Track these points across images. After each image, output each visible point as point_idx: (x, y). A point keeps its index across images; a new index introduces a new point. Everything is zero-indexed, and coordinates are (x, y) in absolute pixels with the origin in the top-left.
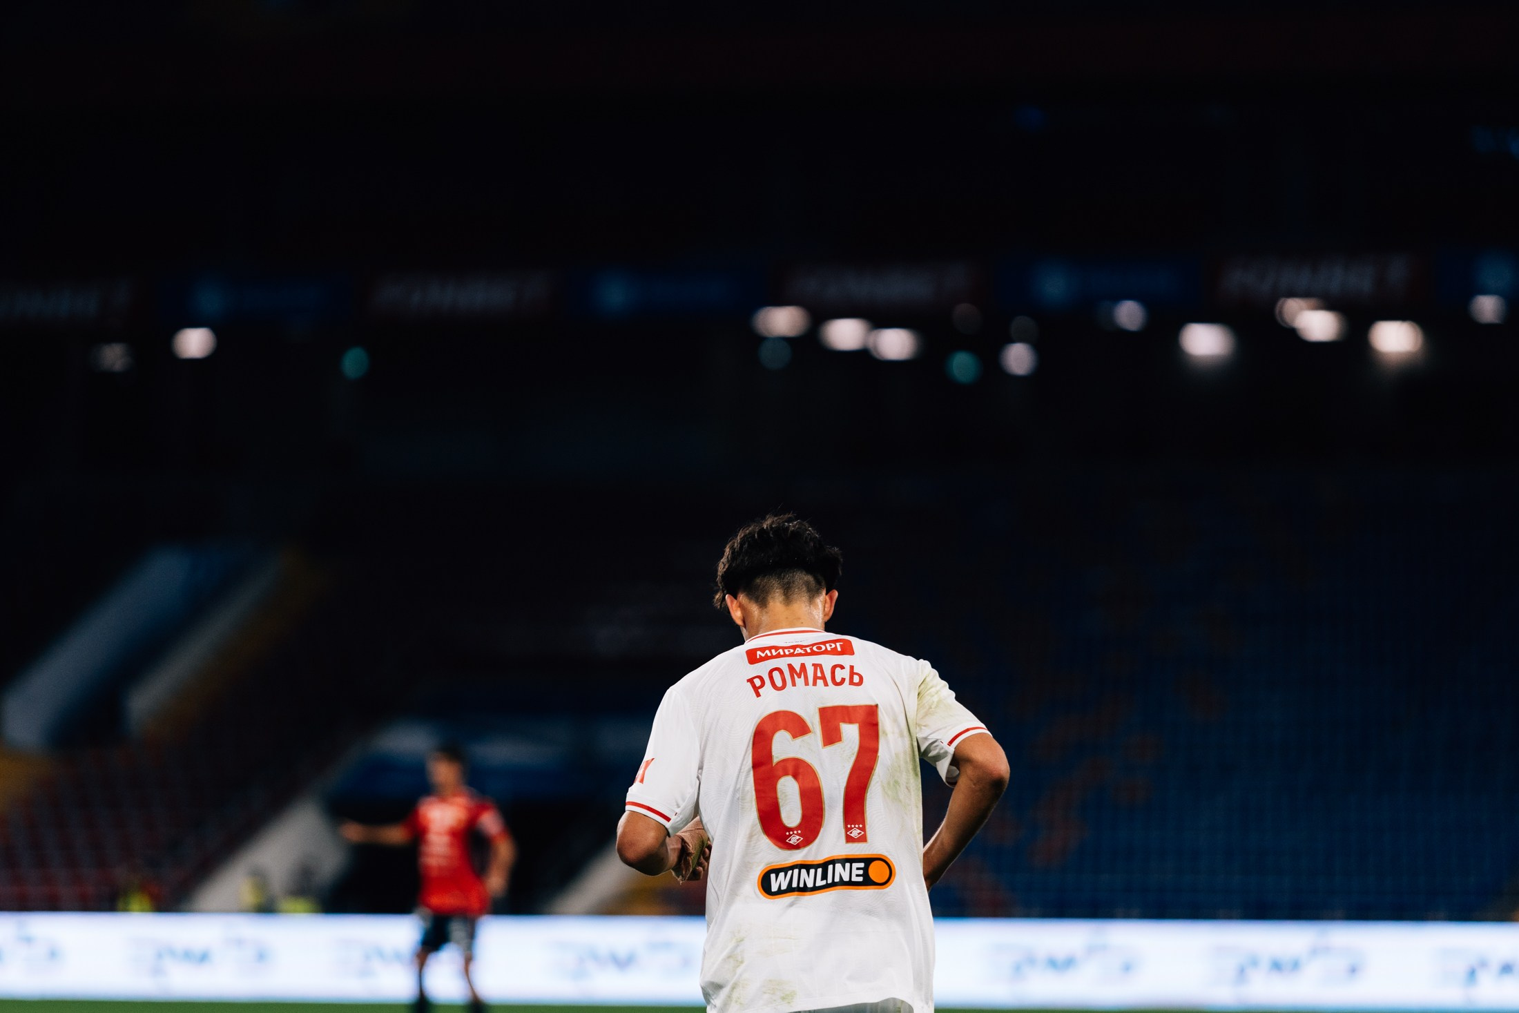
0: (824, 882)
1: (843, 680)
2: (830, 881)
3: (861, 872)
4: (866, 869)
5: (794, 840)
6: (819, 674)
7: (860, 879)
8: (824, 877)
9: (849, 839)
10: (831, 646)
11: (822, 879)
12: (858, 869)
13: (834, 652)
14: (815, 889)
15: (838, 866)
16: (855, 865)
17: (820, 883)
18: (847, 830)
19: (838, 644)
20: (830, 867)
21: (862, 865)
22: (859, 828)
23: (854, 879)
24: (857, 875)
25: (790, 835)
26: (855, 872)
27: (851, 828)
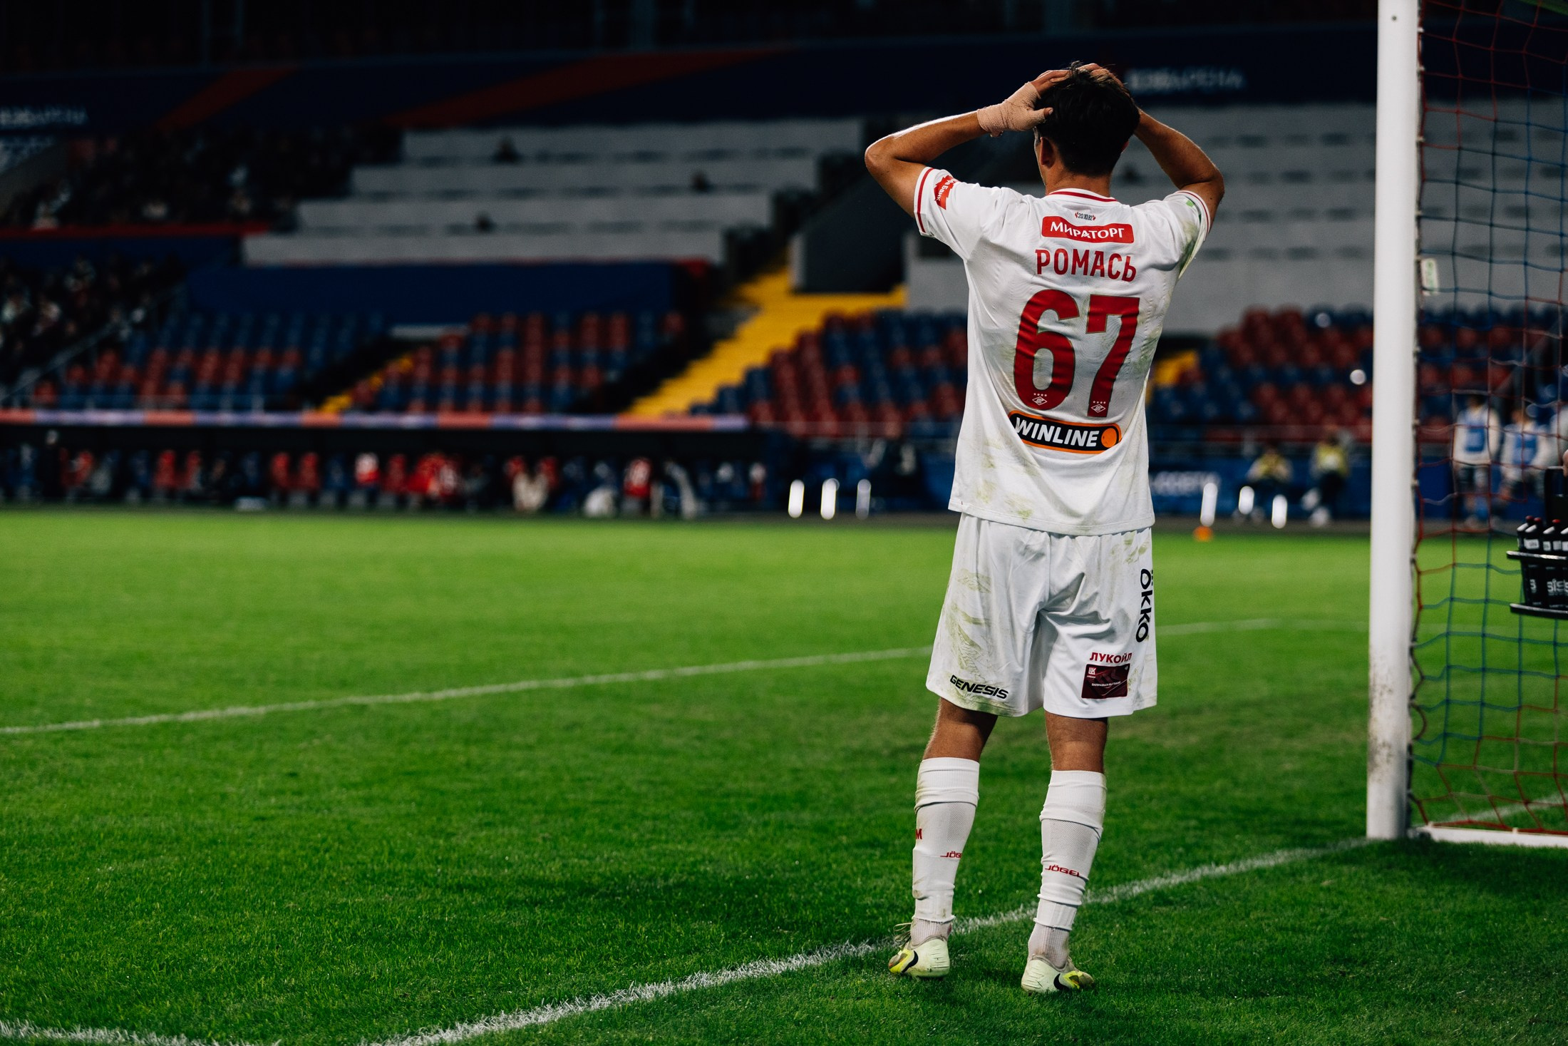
0: (1060, 441)
1: (1118, 273)
2: (1066, 442)
3: (1095, 438)
4: (1099, 436)
5: (1039, 401)
6: (1098, 264)
7: (1094, 444)
8: (1062, 436)
9: (1092, 413)
10: (1114, 231)
11: (1059, 438)
12: (1094, 436)
13: (1116, 239)
14: (1051, 444)
15: (1077, 433)
16: (1092, 433)
17: (1056, 440)
18: (1091, 404)
19: (1120, 230)
20: (1070, 431)
21: (1097, 433)
22: (1103, 405)
23: (1089, 444)
24: (1092, 442)
25: (1037, 396)
26: (1091, 438)
27: (1096, 404)
